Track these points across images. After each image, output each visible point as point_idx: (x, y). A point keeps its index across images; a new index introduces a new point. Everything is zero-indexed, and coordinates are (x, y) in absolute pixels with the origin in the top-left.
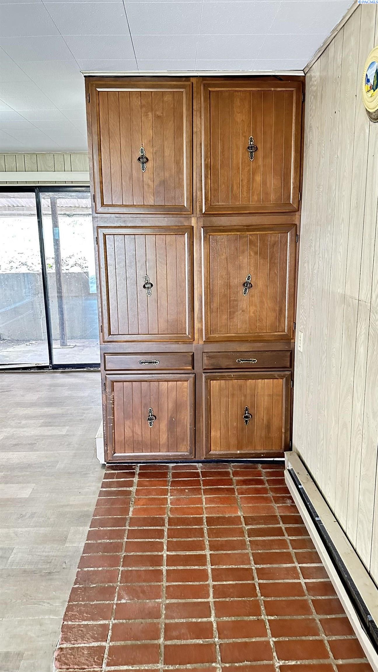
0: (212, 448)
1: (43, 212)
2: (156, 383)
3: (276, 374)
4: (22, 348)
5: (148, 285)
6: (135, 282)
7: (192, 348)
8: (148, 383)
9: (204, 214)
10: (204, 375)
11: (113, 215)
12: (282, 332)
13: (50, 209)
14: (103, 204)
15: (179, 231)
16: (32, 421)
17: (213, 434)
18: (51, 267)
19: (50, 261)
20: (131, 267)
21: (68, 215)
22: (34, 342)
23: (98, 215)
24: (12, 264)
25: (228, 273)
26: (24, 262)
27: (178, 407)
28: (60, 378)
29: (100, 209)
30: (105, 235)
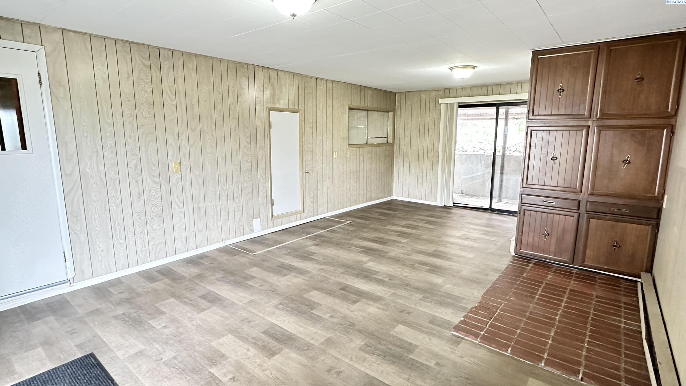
0: (586, 261)
1: (499, 117)
2: (552, 215)
3: (644, 222)
4: (473, 199)
5: (554, 158)
6: (546, 156)
7: (580, 197)
8: (546, 214)
9: (598, 118)
10: (586, 215)
11: (538, 120)
12: (652, 194)
13: (504, 115)
14: (533, 115)
15: (579, 128)
16: (476, 231)
17: (588, 252)
18: (499, 151)
19: (499, 148)
20: (544, 147)
21: (516, 119)
22: (481, 197)
23: (529, 120)
24: (474, 149)
25: (612, 154)
26: (482, 148)
27: (564, 230)
28: (495, 216)
29: (531, 117)
30: (531, 131)
